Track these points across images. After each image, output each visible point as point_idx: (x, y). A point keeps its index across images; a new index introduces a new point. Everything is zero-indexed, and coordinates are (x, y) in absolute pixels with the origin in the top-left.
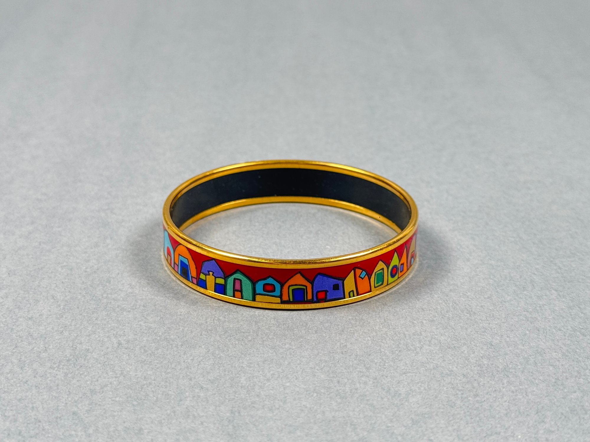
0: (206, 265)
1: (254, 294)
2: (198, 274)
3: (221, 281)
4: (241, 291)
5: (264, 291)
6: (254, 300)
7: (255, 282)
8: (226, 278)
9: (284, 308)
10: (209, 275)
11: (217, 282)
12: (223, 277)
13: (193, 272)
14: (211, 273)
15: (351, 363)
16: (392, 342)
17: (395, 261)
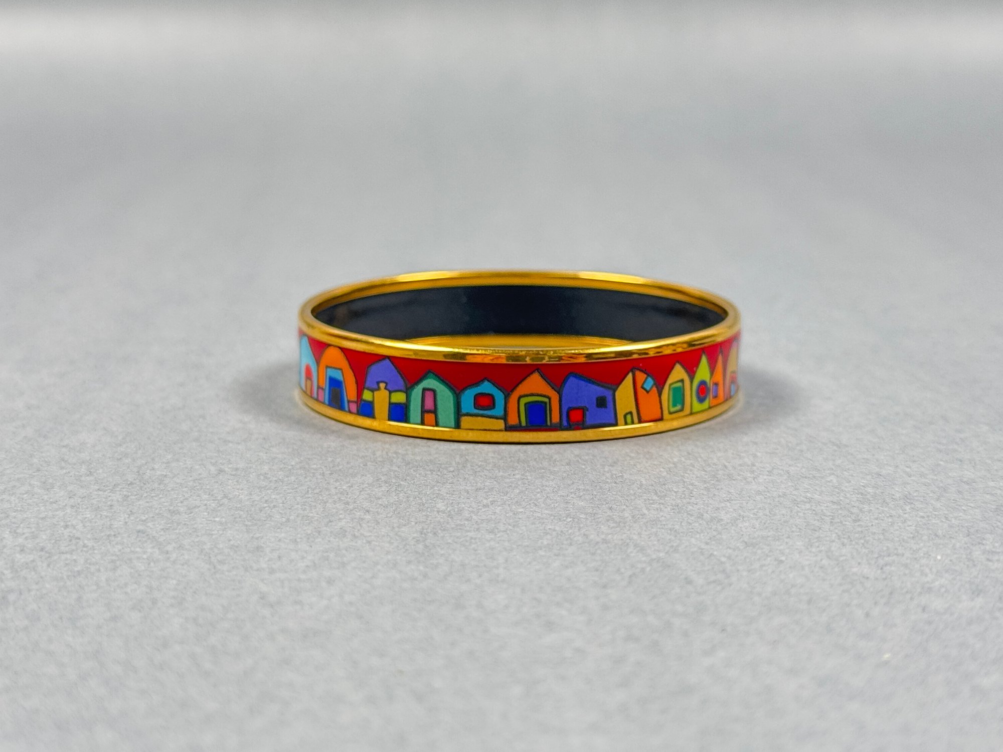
0: (375, 371)
1: (459, 414)
2: (360, 393)
3: (399, 398)
4: (435, 411)
5: (475, 408)
6: (458, 426)
7: (460, 393)
8: (408, 391)
9: (510, 440)
10: (379, 389)
11: (393, 400)
12: (403, 388)
13: (350, 391)
14: (382, 385)
15: (632, 492)
16: (703, 472)
17: (703, 371)
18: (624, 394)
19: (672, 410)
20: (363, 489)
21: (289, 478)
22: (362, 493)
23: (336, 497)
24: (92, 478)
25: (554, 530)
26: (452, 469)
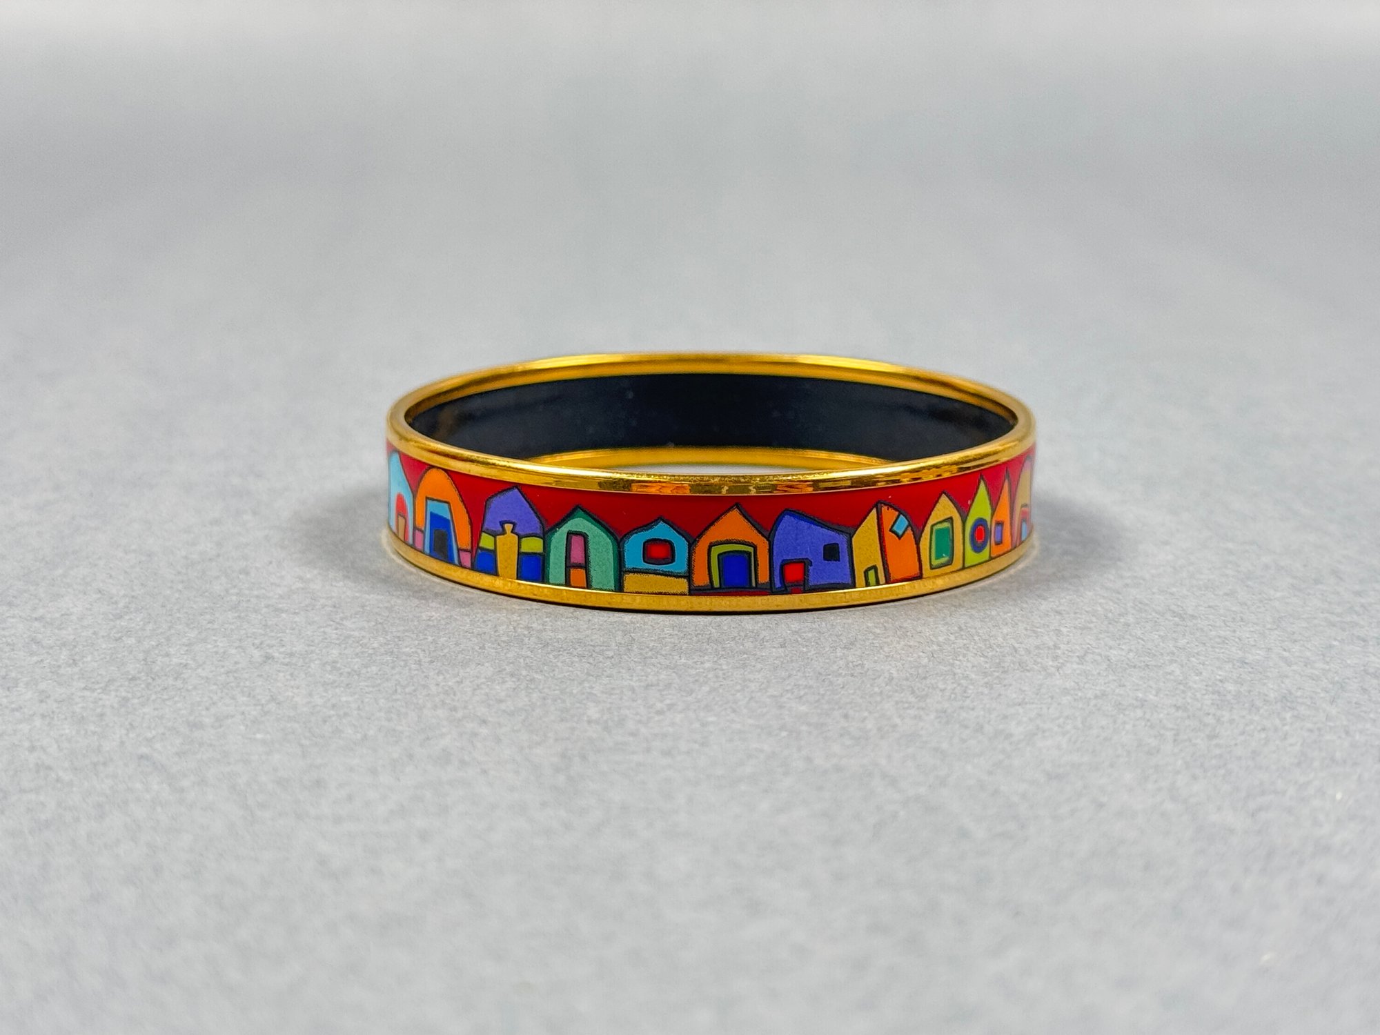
0: (498, 506)
1: (621, 571)
2: (476, 538)
3: (533, 545)
4: (585, 566)
5: (644, 561)
6: (619, 588)
7: (622, 539)
8: (545, 536)
9: (697, 608)
10: (504, 532)
11: (524, 549)
12: (539, 531)
13: (461, 535)
14: (508, 527)
15: (876, 689)
16: (982, 659)
17: (981, 507)
18: (865, 542)
19: (935, 563)
20: (478, 686)
21: (369, 669)
22: (478, 692)
23: (437, 699)
24: (76, 670)
25: (761, 751)
26: (610, 654)
